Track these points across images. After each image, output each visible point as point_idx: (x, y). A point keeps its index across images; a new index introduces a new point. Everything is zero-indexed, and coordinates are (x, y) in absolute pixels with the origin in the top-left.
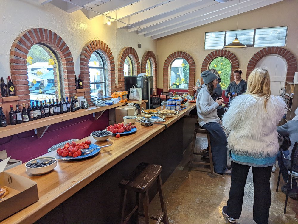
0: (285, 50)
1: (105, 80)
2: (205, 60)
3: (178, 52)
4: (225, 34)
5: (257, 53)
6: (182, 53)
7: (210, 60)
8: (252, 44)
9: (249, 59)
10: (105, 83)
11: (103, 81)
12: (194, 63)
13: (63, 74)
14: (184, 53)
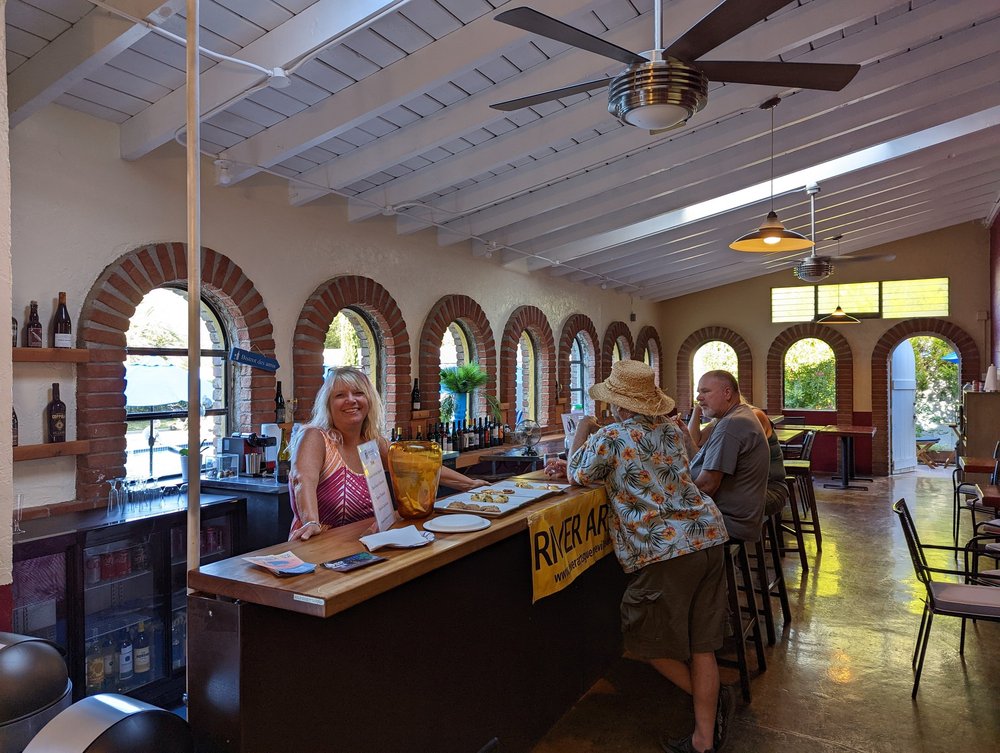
0: (950, 324)
1: (582, 385)
2: (773, 344)
3: (710, 328)
4: (816, 291)
5: (890, 330)
6: (721, 330)
7: (784, 343)
8: (877, 311)
9: (874, 343)
10: (582, 390)
11: (579, 386)
12: (749, 351)
13: (540, 373)
14: (725, 329)
